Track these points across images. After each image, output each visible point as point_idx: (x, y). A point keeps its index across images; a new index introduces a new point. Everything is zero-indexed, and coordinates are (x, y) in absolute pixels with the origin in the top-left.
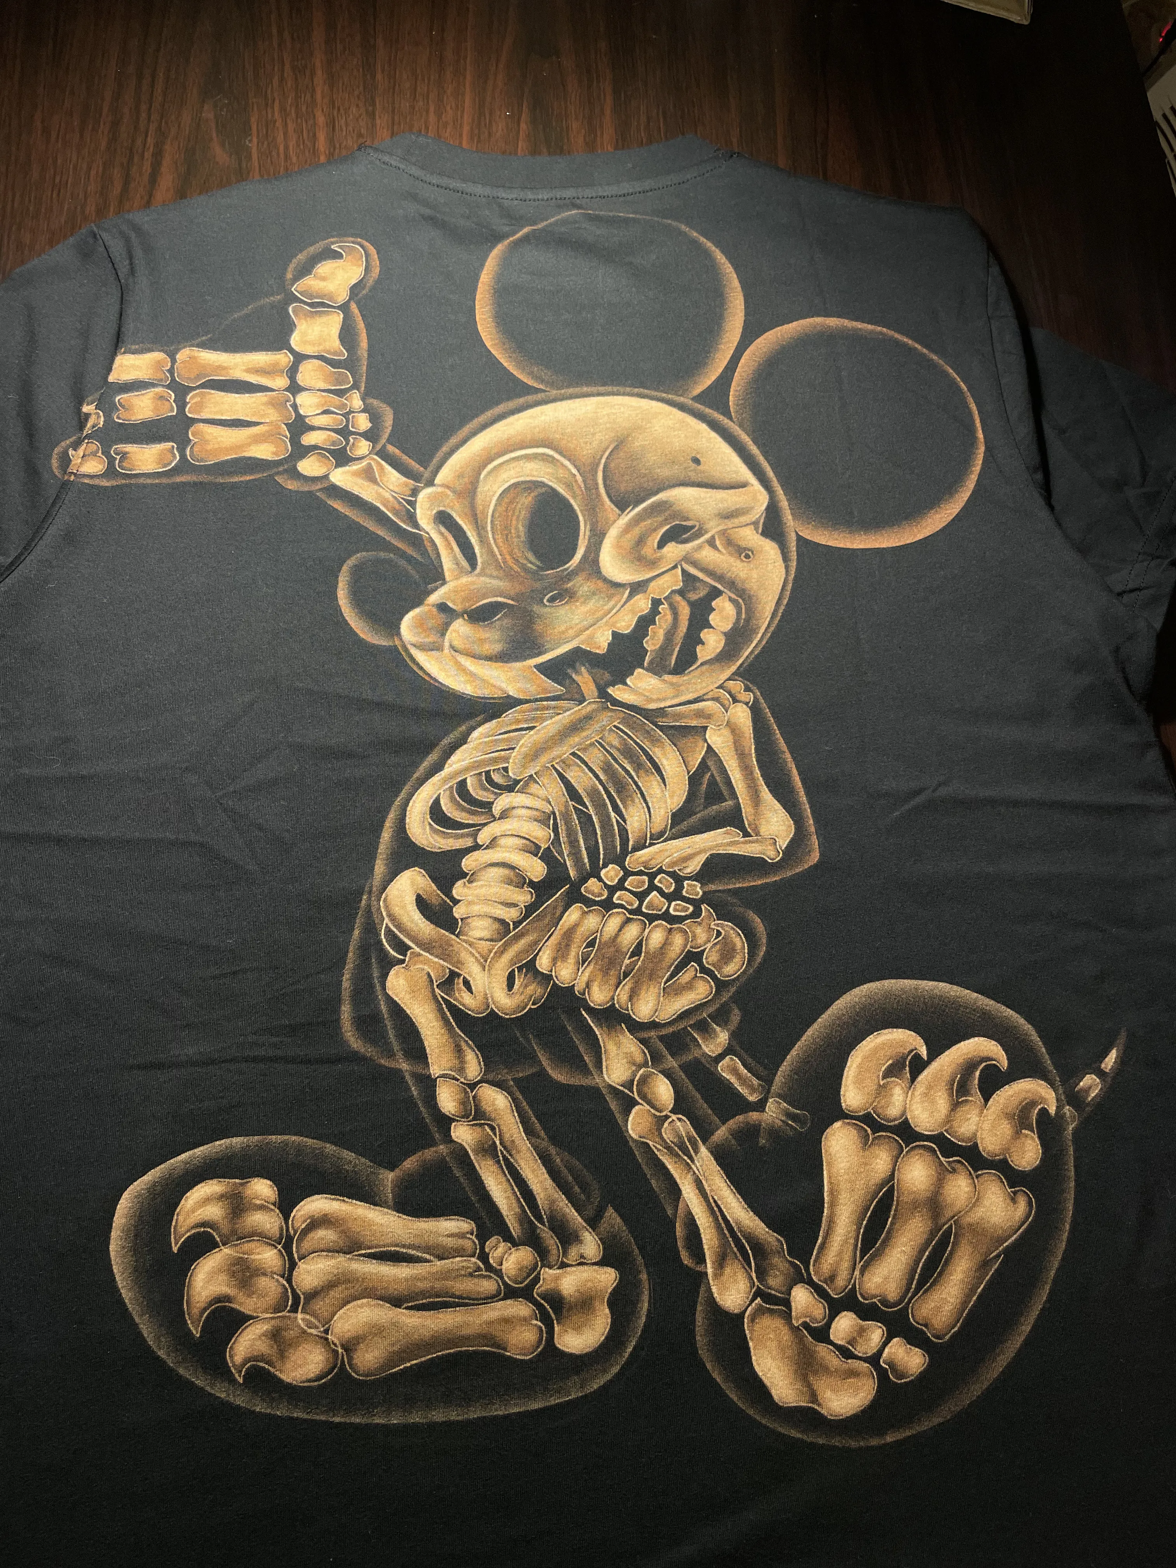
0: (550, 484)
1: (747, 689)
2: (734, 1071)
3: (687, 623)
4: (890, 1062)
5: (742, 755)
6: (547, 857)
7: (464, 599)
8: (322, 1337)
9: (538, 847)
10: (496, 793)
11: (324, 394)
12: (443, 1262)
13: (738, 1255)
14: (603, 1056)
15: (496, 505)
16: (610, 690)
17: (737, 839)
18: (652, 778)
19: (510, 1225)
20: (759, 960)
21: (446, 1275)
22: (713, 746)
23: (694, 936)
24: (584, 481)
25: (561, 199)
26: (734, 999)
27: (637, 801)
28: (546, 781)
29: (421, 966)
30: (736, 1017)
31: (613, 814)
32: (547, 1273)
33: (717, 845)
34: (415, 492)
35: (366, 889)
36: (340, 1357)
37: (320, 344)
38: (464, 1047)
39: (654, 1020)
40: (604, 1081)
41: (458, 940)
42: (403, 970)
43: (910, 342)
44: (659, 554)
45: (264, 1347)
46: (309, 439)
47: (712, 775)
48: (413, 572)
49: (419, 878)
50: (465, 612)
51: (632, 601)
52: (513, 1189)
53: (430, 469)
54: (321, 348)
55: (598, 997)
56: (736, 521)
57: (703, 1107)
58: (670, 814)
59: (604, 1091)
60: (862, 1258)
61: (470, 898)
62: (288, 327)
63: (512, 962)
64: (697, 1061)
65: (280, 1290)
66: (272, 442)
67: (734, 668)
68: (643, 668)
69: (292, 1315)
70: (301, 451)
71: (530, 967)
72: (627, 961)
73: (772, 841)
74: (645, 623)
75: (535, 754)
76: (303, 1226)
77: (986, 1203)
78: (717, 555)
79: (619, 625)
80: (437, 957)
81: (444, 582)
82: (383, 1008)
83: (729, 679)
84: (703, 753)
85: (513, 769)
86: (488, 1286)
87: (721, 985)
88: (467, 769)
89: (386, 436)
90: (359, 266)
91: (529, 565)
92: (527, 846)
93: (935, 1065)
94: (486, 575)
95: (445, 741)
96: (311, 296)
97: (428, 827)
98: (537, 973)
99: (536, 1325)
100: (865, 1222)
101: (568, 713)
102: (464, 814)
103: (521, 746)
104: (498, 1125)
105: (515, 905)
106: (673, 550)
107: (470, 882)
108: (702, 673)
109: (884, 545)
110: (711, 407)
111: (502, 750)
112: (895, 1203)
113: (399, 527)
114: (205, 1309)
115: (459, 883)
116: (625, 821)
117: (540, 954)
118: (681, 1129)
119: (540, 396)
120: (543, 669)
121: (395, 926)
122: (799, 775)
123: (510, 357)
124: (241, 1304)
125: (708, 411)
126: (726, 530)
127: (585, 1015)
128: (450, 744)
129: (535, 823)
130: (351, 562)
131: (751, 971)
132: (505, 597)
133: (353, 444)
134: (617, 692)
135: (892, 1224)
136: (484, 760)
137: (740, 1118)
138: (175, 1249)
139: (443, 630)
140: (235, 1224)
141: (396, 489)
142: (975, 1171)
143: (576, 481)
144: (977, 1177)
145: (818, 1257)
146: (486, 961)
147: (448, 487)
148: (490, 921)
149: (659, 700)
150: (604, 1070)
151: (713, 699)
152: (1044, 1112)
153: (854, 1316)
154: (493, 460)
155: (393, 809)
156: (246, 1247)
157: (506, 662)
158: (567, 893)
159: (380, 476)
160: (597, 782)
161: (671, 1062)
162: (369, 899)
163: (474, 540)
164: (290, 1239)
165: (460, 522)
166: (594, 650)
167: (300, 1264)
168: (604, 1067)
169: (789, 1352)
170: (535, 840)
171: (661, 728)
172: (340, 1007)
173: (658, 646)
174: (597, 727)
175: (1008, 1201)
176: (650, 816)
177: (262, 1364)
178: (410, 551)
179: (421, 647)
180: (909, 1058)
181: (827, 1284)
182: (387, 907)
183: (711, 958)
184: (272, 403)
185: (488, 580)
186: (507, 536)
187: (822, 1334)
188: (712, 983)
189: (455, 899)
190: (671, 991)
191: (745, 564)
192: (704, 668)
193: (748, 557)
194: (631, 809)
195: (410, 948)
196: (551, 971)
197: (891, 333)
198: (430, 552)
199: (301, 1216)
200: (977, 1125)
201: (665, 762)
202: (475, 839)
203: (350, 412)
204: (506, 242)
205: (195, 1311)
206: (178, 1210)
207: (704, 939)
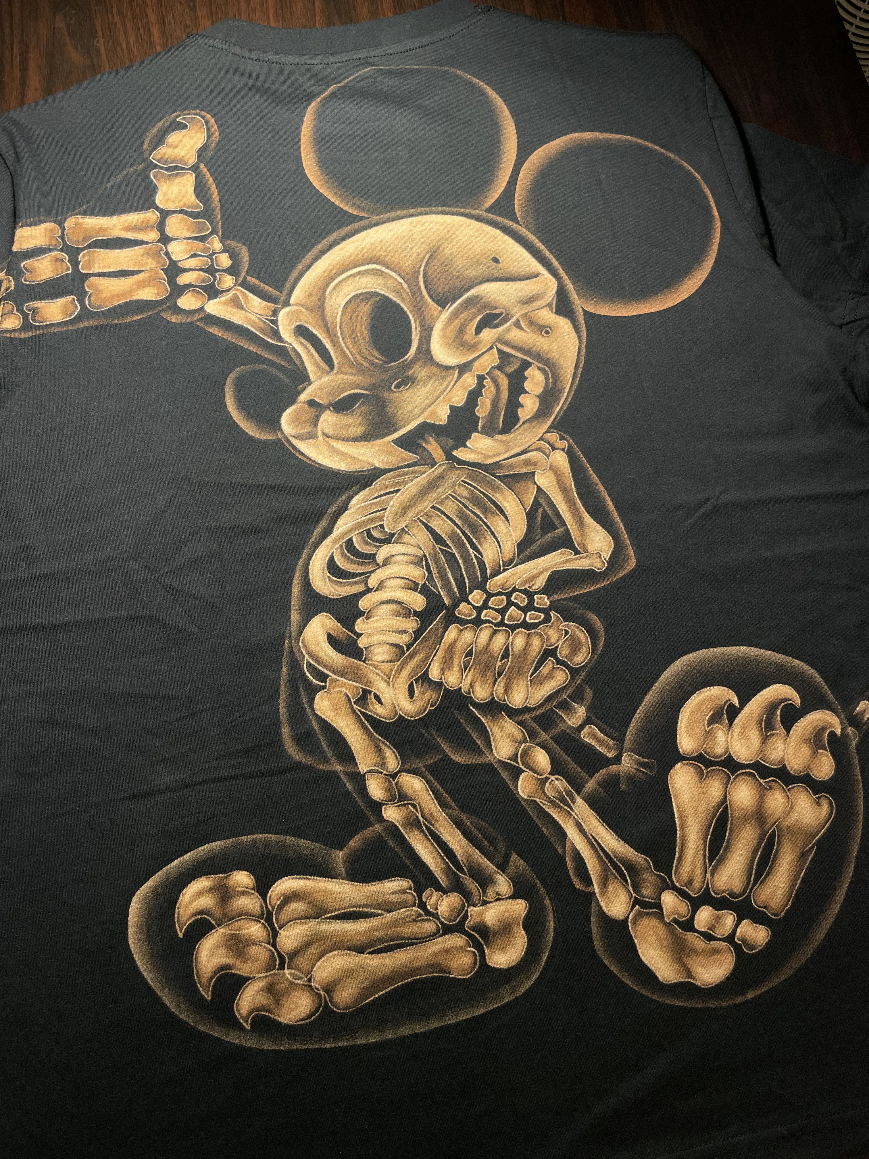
0: (383, 293)
1: (562, 438)
2: (594, 736)
3: (507, 392)
4: (712, 712)
5: (564, 491)
6: (425, 591)
7: (330, 394)
8: (306, 985)
9: (416, 584)
10: (377, 546)
11: (189, 241)
12: (392, 914)
13: (617, 875)
14: (492, 739)
15: (342, 315)
16: (455, 453)
17: (570, 557)
18: (498, 518)
19: (439, 878)
20: (600, 648)
21: (395, 924)
22: (542, 487)
23: (548, 638)
24: (409, 287)
25: (357, 59)
26: (585, 681)
27: (488, 537)
28: (415, 532)
29: (340, 689)
30: (589, 693)
31: (471, 551)
32: (473, 911)
33: (556, 564)
34: (275, 313)
35: (287, 634)
36: (323, 998)
37: (180, 201)
38: (383, 747)
39: (526, 706)
40: (495, 757)
41: (365, 665)
42: (325, 694)
43: (650, 145)
44: (477, 339)
45: (262, 1000)
46: (184, 279)
47: (544, 510)
48: (284, 378)
49: (327, 621)
50: (330, 404)
51: (461, 380)
52: (437, 851)
53: (284, 292)
54: (181, 203)
55: (481, 694)
56: (535, 305)
57: (573, 767)
58: (516, 545)
59: (496, 765)
60: (710, 864)
61: (369, 631)
62: (153, 190)
63: (410, 676)
64: (564, 733)
65: (268, 954)
66: (154, 286)
67: (549, 423)
68: (478, 432)
69: (280, 972)
70: (178, 291)
71: (425, 678)
72: (499, 664)
73: (597, 555)
74: (474, 396)
75: (403, 511)
76: (278, 903)
77: (798, 809)
78: (523, 334)
79: (453, 400)
80: (350, 680)
81: (310, 383)
82: (315, 725)
83: (547, 432)
84: (535, 493)
85: (388, 525)
86: (429, 927)
87: (574, 672)
88: (351, 530)
89: (245, 270)
90: (202, 133)
91: (376, 361)
92: (407, 584)
93: (746, 710)
94: (344, 373)
95: (331, 510)
96: (166, 162)
97: (327, 580)
98: (431, 682)
99: (470, 951)
100: (709, 837)
101: (424, 475)
102: (354, 566)
103: (392, 506)
104: (419, 804)
105: (405, 632)
106: (488, 335)
107: (367, 618)
108: (525, 430)
109: (653, 310)
110: (501, 216)
111: (376, 512)
112: (730, 819)
113: (268, 343)
114: (211, 978)
115: (359, 620)
116: (481, 555)
117: (431, 667)
118: (560, 786)
119: (364, 223)
120: (401, 442)
121: (314, 661)
122: (612, 500)
123: (335, 193)
124: (239, 969)
125: (499, 219)
126: (527, 313)
127: (473, 709)
128: (335, 512)
129: (412, 565)
130: (232, 376)
131: (596, 658)
132: (360, 389)
133: (220, 279)
134: (460, 454)
135: (730, 835)
136: (363, 522)
137: (603, 771)
138: (181, 935)
139: (315, 422)
140: (225, 909)
141: (260, 312)
142: (787, 786)
143: (403, 288)
144: (789, 790)
145: (677, 868)
146: (389, 678)
147: (301, 305)
148: (388, 646)
149: (494, 456)
150: (494, 749)
151: (536, 450)
152: (832, 734)
153: (711, 908)
154: (333, 279)
155: (297, 569)
156: (237, 925)
157: (369, 441)
158: (445, 616)
159: (245, 303)
160: (455, 527)
161: (544, 736)
162: (290, 642)
163: (328, 345)
164: (269, 914)
165: (315, 332)
166: (437, 423)
167: (280, 932)
168: (493, 747)
169: (666, 943)
170: (413, 579)
171: (499, 478)
172: (280, 730)
173: (487, 414)
174: (449, 483)
175: (814, 805)
176: (500, 548)
177: (263, 1013)
178: (279, 361)
179: (299, 437)
180: (726, 707)
181: (687, 888)
182: (305, 646)
183: (563, 652)
184: (148, 254)
185: (345, 377)
186: (354, 339)
187: (688, 925)
188: (567, 671)
189: (358, 633)
190: (536, 681)
191: (547, 339)
192: (526, 426)
193: (547, 332)
194: (484, 545)
195: (328, 676)
196: (441, 679)
197: (634, 139)
198: (295, 360)
199: (276, 895)
200: (784, 751)
201: (506, 504)
202: (367, 584)
203: (213, 253)
204: (318, 99)
205: (205, 980)
206: (178, 904)
207: (556, 638)
